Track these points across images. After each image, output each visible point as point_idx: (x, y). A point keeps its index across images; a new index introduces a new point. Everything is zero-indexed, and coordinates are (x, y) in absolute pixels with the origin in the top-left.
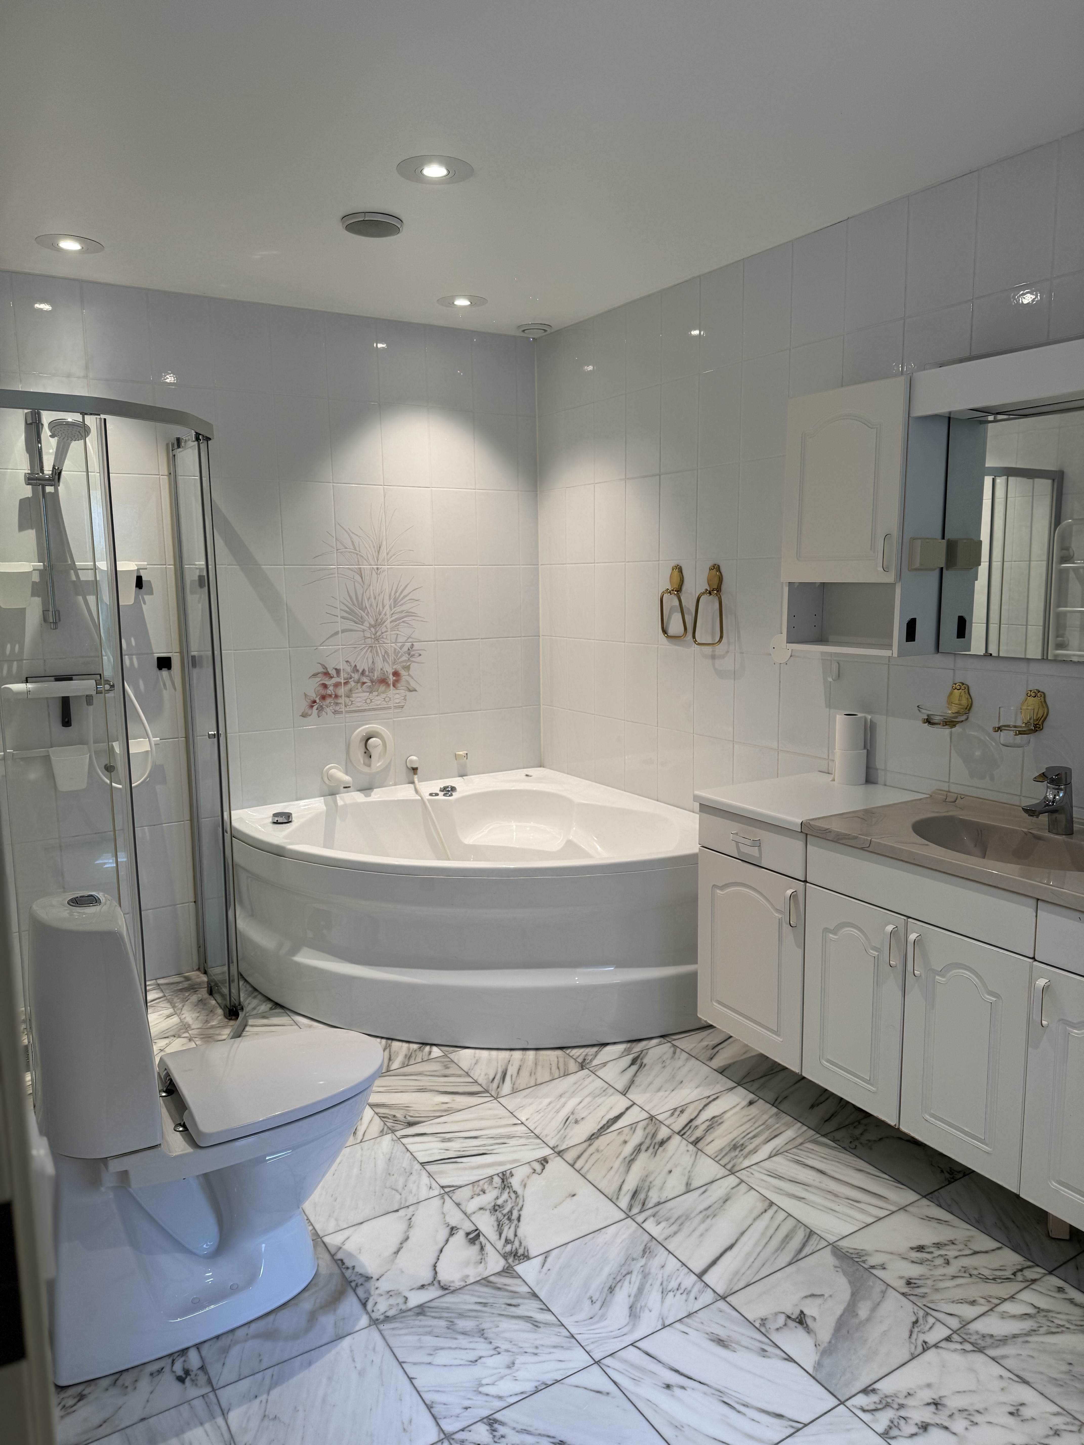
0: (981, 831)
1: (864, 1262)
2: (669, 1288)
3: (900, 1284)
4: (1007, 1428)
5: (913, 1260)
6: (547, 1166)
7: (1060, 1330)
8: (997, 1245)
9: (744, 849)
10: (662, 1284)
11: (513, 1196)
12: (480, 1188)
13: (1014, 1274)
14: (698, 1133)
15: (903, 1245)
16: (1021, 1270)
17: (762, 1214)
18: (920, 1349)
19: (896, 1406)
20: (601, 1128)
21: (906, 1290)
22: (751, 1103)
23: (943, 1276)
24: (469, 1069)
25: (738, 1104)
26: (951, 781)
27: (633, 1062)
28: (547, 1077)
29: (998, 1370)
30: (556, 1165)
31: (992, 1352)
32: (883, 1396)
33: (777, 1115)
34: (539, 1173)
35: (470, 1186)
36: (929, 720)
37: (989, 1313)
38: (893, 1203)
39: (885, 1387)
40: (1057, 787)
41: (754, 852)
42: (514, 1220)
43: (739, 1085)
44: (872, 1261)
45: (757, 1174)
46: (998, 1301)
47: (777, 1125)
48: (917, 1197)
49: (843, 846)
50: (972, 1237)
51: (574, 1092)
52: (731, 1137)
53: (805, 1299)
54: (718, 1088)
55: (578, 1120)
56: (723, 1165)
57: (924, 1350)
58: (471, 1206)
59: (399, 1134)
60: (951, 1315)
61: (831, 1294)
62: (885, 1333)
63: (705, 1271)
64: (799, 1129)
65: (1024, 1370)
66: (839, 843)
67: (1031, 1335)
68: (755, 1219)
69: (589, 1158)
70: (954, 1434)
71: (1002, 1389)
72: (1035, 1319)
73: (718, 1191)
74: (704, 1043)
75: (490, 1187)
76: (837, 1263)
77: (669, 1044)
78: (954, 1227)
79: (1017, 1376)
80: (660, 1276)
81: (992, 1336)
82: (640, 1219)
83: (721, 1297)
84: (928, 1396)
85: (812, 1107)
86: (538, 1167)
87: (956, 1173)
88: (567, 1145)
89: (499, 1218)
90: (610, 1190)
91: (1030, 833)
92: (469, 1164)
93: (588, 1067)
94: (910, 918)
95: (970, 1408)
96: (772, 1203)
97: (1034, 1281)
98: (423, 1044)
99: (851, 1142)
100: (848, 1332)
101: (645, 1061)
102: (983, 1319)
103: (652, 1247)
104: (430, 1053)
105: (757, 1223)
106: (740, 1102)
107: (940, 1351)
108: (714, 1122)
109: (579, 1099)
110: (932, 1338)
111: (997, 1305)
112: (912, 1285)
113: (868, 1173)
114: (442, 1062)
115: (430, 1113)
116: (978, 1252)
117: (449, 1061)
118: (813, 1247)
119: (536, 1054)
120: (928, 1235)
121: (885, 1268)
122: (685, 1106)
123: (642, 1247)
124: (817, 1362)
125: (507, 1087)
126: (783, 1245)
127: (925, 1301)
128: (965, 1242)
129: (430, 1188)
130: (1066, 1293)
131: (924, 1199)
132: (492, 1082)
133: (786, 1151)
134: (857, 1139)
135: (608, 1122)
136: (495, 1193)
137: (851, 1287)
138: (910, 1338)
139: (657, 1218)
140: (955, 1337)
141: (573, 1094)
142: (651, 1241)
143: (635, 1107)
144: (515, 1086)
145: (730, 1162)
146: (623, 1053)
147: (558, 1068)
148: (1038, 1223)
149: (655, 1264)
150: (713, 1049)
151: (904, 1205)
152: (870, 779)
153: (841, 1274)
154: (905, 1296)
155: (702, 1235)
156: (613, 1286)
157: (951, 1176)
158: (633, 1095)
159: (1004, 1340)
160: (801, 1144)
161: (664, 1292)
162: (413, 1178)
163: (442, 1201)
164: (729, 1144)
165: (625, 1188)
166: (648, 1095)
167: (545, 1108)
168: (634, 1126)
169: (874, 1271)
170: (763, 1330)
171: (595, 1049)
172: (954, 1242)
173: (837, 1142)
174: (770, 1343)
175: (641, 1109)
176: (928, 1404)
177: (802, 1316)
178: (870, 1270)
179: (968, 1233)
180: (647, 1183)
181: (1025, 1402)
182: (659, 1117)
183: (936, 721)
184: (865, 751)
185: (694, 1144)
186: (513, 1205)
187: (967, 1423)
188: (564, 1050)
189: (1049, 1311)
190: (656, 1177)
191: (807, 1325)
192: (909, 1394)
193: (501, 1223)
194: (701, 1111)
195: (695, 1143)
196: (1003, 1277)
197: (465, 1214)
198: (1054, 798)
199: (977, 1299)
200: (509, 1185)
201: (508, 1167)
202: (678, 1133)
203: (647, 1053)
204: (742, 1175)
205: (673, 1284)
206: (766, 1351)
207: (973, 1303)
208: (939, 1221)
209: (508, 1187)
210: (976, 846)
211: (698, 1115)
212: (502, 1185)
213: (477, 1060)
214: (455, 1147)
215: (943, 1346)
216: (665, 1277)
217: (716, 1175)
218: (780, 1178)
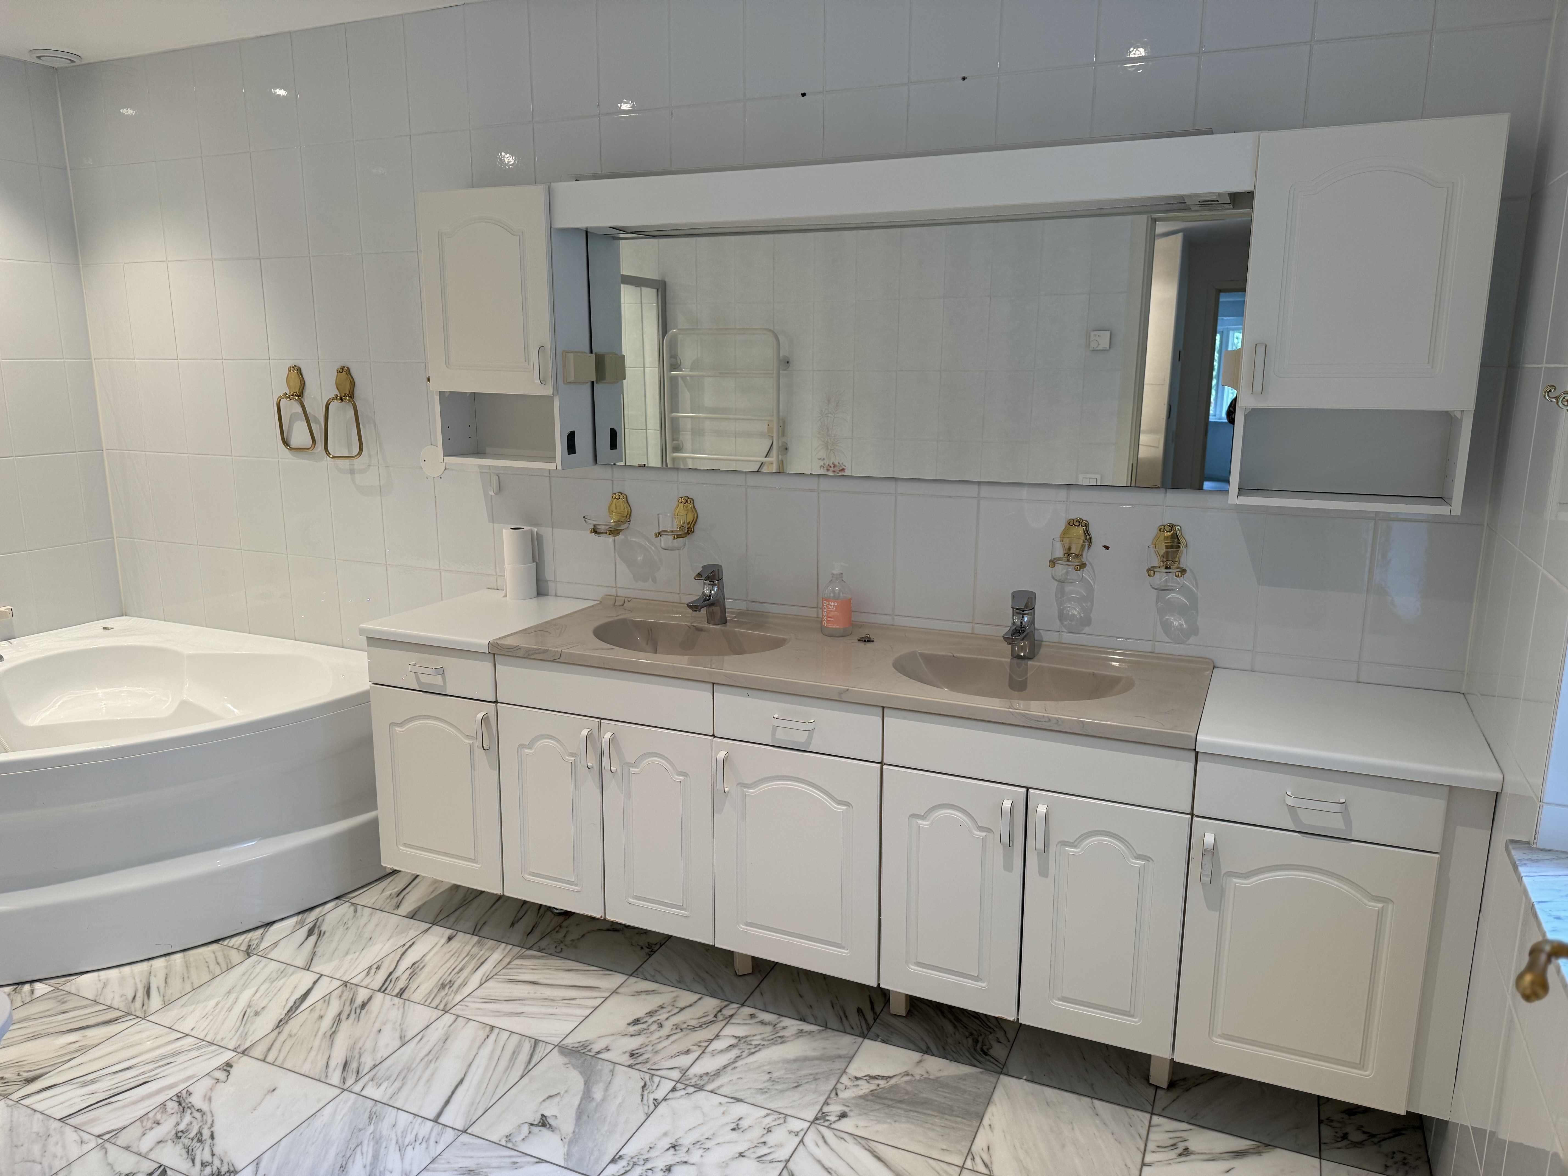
0: (651, 630)
1: (590, 1051)
2: (406, 1143)
3: (626, 1059)
4: (732, 1142)
5: (631, 1034)
6: (232, 1071)
7: (759, 1048)
8: (698, 996)
9: (425, 679)
10: (397, 1143)
11: (198, 1115)
12: (150, 1121)
13: (715, 1016)
14: (401, 984)
15: (621, 1024)
16: (720, 1011)
17: (485, 1040)
18: (652, 1107)
19: (643, 1162)
20: (288, 1011)
21: (631, 1062)
22: (450, 939)
23: (658, 1038)
24: (97, 996)
25: (436, 944)
26: (618, 586)
27: (310, 933)
28: (206, 977)
29: (717, 1099)
30: (244, 1067)
31: (710, 1087)
32: (629, 1159)
33: (479, 943)
34: (224, 1080)
35: (138, 1123)
36: (596, 530)
37: (702, 1056)
38: (607, 990)
39: (629, 1151)
40: (712, 583)
41: (438, 680)
42: (206, 1140)
43: (433, 925)
44: (596, 1048)
45: (472, 1005)
46: (707, 1044)
47: (482, 953)
48: (624, 977)
49: (534, 661)
50: (677, 997)
51: (244, 984)
52: (436, 978)
53: (543, 1103)
54: (412, 933)
55: (259, 1011)
56: (435, 1007)
57: (656, 1107)
58: (145, 1145)
59: (15, 1096)
60: (672, 1068)
61: (566, 1089)
62: (620, 1105)
63: (439, 1114)
64: (504, 949)
65: (736, 1091)
66: (530, 658)
67: (737, 1061)
68: (479, 1048)
69: (282, 1046)
70: (693, 1164)
71: (723, 1113)
72: (738, 1047)
73: (435, 1034)
74: (387, 893)
75: (164, 1116)
76: (566, 1060)
77: (348, 904)
78: (661, 993)
79: (732, 1098)
80: (393, 1136)
81: (707, 1073)
82: (357, 1088)
83: (461, 1131)
84: (666, 1143)
85: (513, 924)
86: (221, 1075)
87: (654, 946)
88: (251, 1041)
89: (186, 1144)
90: (317, 1071)
91: (693, 626)
92: (127, 1101)
93: (255, 953)
94: (603, 719)
95: (702, 1139)
96: (493, 1027)
97: (731, 1016)
98: (18, 984)
99: (556, 947)
100: (588, 1117)
101: (323, 928)
102: (698, 1062)
103: (378, 1111)
104: (32, 992)
105: (481, 1051)
106: (439, 941)
107: (669, 1102)
108: (415, 969)
109: (255, 989)
110: (660, 1094)
111: (707, 1047)
112: (635, 1056)
113: (578, 970)
114: (55, 998)
115: (54, 1059)
116: (684, 1008)
117: (65, 994)
118: (540, 1055)
119: (184, 956)
120: (639, 1008)
121: (609, 1050)
122: (381, 961)
123: (367, 1115)
124: (566, 1154)
125: (155, 1001)
126: (512, 1062)
127: (648, 1066)
128: (672, 1004)
129: (82, 1142)
130: (757, 1017)
131: (631, 977)
132: (132, 1002)
133: (496, 975)
134: (562, 942)
135: (295, 1003)
136: (173, 1120)
137: (583, 1077)
138: (642, 1101)
139: (375, 1081)
140: (679, 1086)
141: (244, 986)
142: (375, 1105)
143: (324, 978)
144: (166, 999)
145: (441, 1001)
146: (294, 927)
147: (218, 963)
148: (726, 967)
149: (385, 1127)
150: (397, 896)
151: (615, 989)
152: (541, 590)
153: (571, 1068)
154: (631, 1068)
155: (428, 1081)
156: (344, 1165)
157: (650, 950)
158: (317, 967)
159: (718, 1074)
160: (509, 963)
161: (402, 1149)
162: (52, 1140)
163: (104, 1151)
164: (436, 985)
165: (332, 1064)
166: (335, 963)
167: (212, 1010)
168: (327, 998)
169: (600, 1056)
170: (510, 1145)
171: (260, 931)
172: (663, 1006)
173: (544, 951)
174: (520, 1154)
175: (331, 979)
176: (668, 1149)
177: (544, 1118)
178: (597, 1056)
179: (674, 994)
180: (357, 1051)
181: (741, 1117)
182: (353, 981)
183: (602, 531)
184: (535, 563)
185: (399, 996)
186: (201, 1124)
187: (701, 1152)
188: (220, 943)
189: (747, 1037)
190: (365, 1042)
191: (550, 1125)
192: (651, 1148)
193: (190, 1148)
194: (398, 961)
195: (400, 994)
196: (707, 1022)
197: (140, 1155)
198: (710, 593)
199: (690, 1047)
200: (189, 1105)
201: (182, 1086)
202: (379, 991)
203: (324, 919)
204: (457, 1010)
205: (410, 1138)
206: (517, 1163)
207: (688, 1052)
208: (647, 992)
209: (188, 1108)
210: (647, 644)
211: (396, 966)
212: (179, 1108)
213: (104, 983)
214: (103, 1087)
215: (670, 1097)
216: (399, 1134)
217: (430, 1019)
218: (496, 1001)
